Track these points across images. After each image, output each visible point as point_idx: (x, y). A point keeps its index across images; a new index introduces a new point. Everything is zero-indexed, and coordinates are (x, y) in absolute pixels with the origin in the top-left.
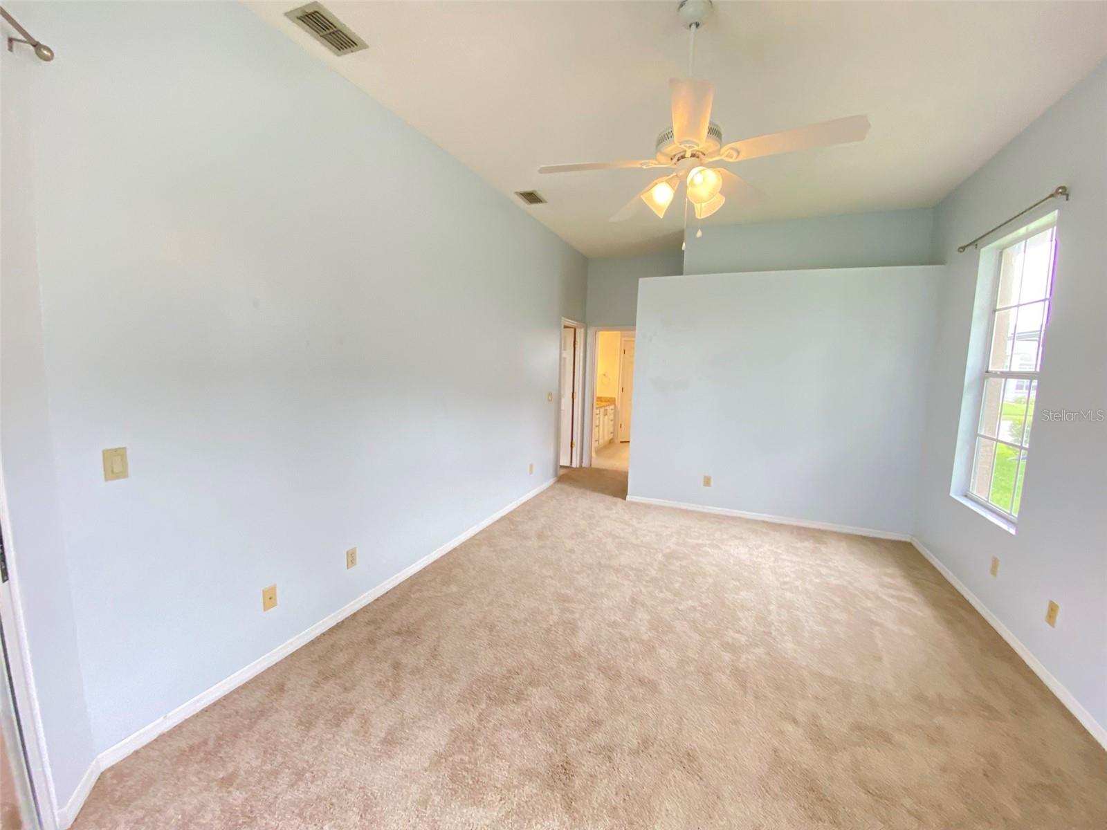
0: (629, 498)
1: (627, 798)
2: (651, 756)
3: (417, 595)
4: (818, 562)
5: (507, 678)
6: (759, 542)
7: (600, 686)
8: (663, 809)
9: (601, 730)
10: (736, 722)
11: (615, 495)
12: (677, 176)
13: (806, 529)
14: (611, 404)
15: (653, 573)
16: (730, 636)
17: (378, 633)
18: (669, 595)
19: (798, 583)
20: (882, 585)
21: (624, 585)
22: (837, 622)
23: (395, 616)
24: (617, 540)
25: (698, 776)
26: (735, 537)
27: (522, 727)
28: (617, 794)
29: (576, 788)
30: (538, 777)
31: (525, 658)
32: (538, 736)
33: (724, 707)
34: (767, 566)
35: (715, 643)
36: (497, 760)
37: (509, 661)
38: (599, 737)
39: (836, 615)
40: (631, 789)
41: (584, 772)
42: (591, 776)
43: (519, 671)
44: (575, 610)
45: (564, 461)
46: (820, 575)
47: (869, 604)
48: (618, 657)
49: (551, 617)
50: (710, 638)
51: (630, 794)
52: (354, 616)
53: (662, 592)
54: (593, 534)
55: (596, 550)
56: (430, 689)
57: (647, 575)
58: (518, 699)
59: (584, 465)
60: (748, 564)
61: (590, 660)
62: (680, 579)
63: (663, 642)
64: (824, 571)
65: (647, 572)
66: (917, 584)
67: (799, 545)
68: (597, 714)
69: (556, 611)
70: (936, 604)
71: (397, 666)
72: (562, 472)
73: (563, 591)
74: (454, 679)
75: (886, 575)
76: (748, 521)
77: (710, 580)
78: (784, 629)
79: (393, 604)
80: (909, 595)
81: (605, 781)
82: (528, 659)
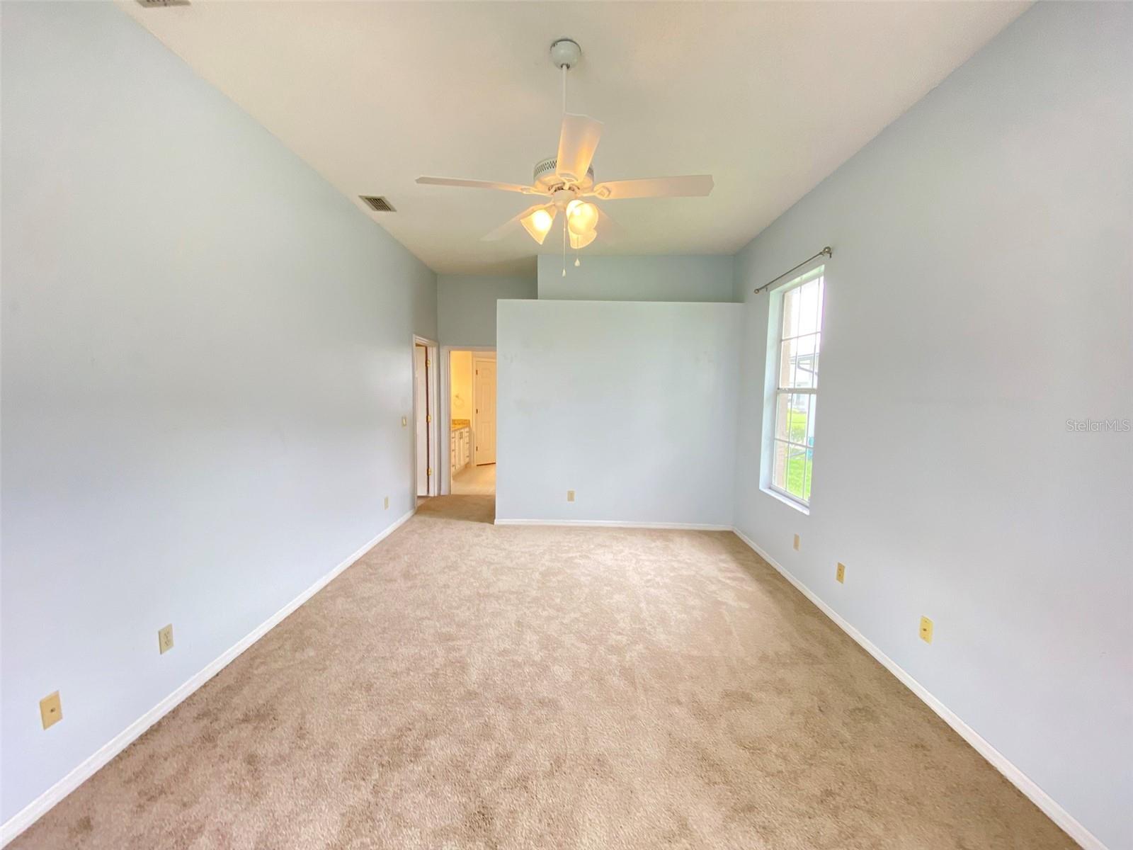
0: (496, 521)
1: (551, 822)
2: (565, 773)
3: (262, 669)
4: (670, 558)
5: (399, 738)
6: (621, 548)
7: (501, 718)
8: (586, 820)
9: (511, 762)
10: (633, 718)
11: (482, 520)
12: (554, 205)
13: (655, 530)
14: (466, 427)
15: (534, 593)
16: (614, 638)
17: (216, 726)
18: (552, 612)
19: (658, 579)
20: (720, 570)
21: (508, 611)
22: (694, 608)
23: (236, 700)
24: (492, 567)
25: (611, 777)
26: (600, 546)
27: (427, 786)
28: (540, 821)
29: (498, 829)
30: (455, 833)
31: (414, 710)
32: (447, 790)
33: (621, 707)
34: (631, 568)
35: (602, 649)
36: (404, 830)
37: (398, 718)
38: (511, 771)
39: (693, 602)
40: (552, 812)
41: (504, 811)
42: (511, 812)
43: (411, 727)
44: (461, 647)
45: (422, 491)
46: (673, 569)
47: (713, 588)
48: (515, 685)
49: (436, 660)
50: (596, 645)
51: (553, 817)
52: (175, 713)
53: (544, 609)
54: (466, 564)
55: (472, 580)
56: (304, 776)
57: (529, 596)
58: (416, 756)
59: (442, 493)
60: (616, 569)
61: (486, 694)
62: (560, 594)
63: (555, 659)
64: (676, 565)
65: (527, 593)
66: (744, 565)
67: (653, 545)
68: (504, 747)
69: (441, 652)
70: (759, 579)
71: (251, 760)
72: (420, 502)
73: (444, 630)
74: (333, 756)
75: (721, 561)
76: (608, 529)
77: (587, 590)
78: (655, 623)
79: (229, 687)
80: (740, 575)
81: (526, 813)
82: (419, 711)
